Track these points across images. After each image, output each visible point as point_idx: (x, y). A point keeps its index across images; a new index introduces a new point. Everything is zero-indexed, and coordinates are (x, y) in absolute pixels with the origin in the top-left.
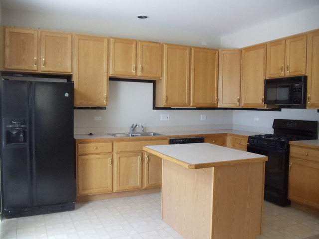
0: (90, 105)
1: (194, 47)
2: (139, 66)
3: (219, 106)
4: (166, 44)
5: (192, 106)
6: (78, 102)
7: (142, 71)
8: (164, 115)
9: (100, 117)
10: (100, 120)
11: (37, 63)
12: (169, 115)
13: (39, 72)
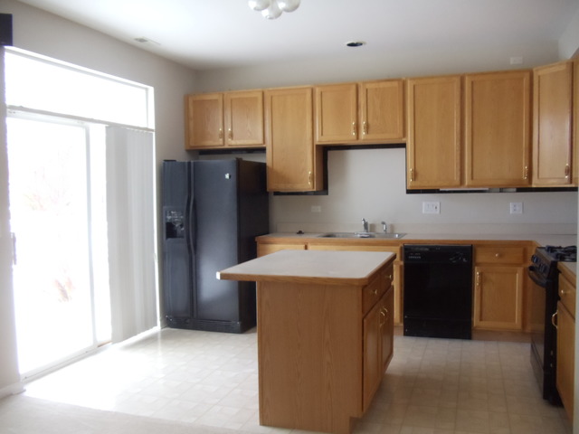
0: (290, 188)
1: (470, 75)
2: (363, 123)
3: (534, 186)
4: (411, 79)
5: (468, 186)
6: (273, 185)
7: (367, 132)
8: (427, 204)
9: (319, 207)
10: (320, 211)
11: (223, 135)
12: (438, 204)
13: (226, 147)
